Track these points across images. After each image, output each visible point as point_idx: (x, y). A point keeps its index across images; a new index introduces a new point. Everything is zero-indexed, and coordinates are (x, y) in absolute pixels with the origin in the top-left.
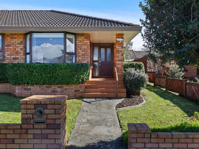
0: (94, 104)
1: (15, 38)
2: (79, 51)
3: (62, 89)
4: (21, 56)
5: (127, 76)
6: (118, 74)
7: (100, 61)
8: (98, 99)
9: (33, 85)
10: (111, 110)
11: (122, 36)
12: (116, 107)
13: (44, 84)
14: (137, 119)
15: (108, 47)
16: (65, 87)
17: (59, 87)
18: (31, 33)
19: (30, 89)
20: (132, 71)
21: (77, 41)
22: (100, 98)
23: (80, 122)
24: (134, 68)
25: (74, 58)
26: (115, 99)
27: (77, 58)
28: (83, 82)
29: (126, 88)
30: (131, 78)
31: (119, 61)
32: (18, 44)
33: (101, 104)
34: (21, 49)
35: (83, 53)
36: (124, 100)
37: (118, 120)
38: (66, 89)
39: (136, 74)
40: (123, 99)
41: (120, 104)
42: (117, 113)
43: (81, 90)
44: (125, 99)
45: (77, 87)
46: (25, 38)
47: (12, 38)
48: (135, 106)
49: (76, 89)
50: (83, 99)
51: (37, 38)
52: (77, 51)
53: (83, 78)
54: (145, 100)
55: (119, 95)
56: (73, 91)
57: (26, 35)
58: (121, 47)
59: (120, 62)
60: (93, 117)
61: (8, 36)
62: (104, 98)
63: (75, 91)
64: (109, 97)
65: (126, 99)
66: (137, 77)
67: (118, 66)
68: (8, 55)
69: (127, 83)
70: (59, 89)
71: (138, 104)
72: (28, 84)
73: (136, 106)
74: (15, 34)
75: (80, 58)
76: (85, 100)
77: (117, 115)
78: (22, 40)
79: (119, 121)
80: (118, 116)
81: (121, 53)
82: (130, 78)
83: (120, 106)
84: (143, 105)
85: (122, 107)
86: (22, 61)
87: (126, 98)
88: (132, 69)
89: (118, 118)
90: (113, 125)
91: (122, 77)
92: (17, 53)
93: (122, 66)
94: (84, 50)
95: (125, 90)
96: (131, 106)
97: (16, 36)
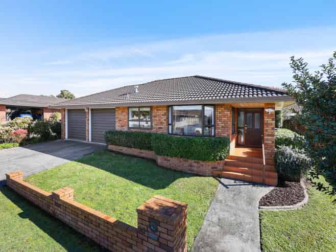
0: (231, 190)
1: (160, 110)
2: (219, 123)
3: (199, 165)
4: (164, 126)
5: (280, 157)
6: (267, 151)
7: (246, 128)
8: (238, 182)
9: (172, 157)
10: (252, 206)
11: (273, 106)
12: (260, 202)
13: (181, 157)
14: (290, 238)
15: (257, 112)
16: (201, 163)
17: (195, 162)
18: (172, 106)
19: (169, 160)
20: (288, 150)
21: (216, 113)
22: (241, 180)
23: (208, 220)
24: (291, 146)
25: (213, 130)
26: (260, 186)
27: (216, 130)
28: (221, 159)
29: (278, 172)
30: (285, 160)
31: (268, 135)
32: (163, 115)
33: (240, 193)
34: (165, 120)
35: (223, 125)
36: (274, 190)
37: (259, 231)
38: (202, 165)
39: (294, 155)
40: (272, 188)
41: (267, 197)
42: (259, 216)
43: (219, 167)
44: (275, 188)
45: (215, 164)
46: (168, 110)
47: (158, 110)
48: (289, 207)
49: (213, 166)
50: (221, 178)
51: (177, 111)
52: (216, 122)
53: (221, 155)
54: (309, 194)
55: (267, 180)
56: (210, 168)
57: (169, 106)
58: (271, 119)
59: (270, 138)
60: (226, 215)
61: (155, 108)
62: (247, 182)
63: (212, 168)
64: (253, 181)
65: (277, 188)
66: (295, 160)
67: (266, 142)
68: (155, 125)
69: (279, 166)
70: (196, 165)
71: (295, 203)
72: (167, 155)
73: (291, 206)
74: (160, 107)
75: (219, 130)
76: (222, 180)
77: (260, 220)
78: (165, 112)
79: (261, 233)
80: (260, 222)
81: (271, 126)
82: (283, 160)
83: (266, 201)
84: (302, 206)
85: (268, 206)
86: (166, 131)
87: (277, 186)
88: (287, 147)
89: (260, 226)
90: (250, 238)
91: (273, 156)
92: (162, 123)
93: (273, 142)
94: (224, 122)
95: (276, 174)
96: (283, 205)
97: (161, 108)
